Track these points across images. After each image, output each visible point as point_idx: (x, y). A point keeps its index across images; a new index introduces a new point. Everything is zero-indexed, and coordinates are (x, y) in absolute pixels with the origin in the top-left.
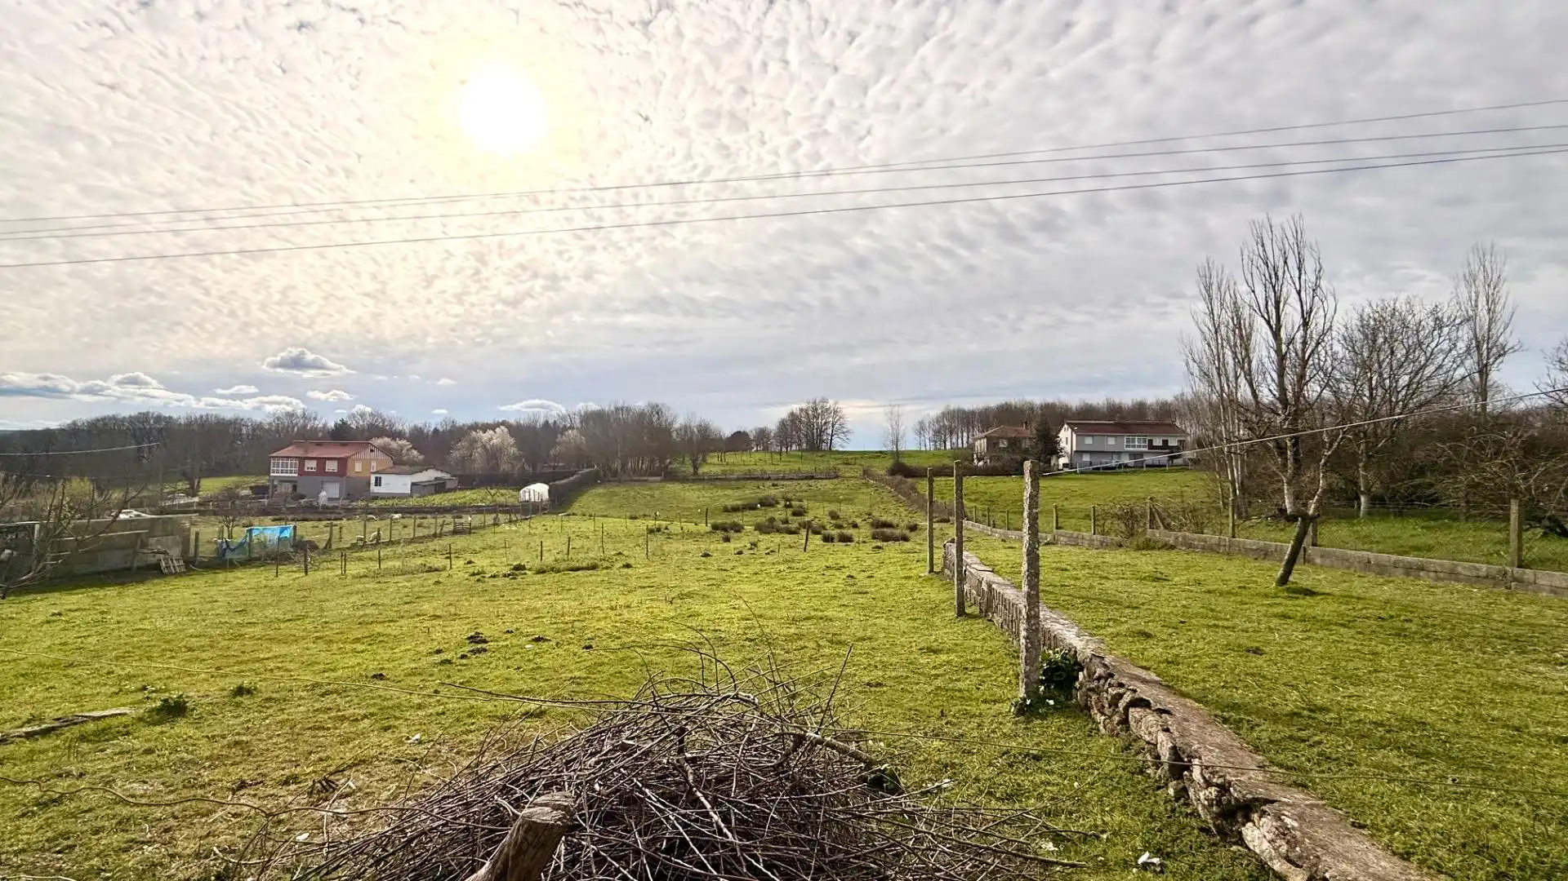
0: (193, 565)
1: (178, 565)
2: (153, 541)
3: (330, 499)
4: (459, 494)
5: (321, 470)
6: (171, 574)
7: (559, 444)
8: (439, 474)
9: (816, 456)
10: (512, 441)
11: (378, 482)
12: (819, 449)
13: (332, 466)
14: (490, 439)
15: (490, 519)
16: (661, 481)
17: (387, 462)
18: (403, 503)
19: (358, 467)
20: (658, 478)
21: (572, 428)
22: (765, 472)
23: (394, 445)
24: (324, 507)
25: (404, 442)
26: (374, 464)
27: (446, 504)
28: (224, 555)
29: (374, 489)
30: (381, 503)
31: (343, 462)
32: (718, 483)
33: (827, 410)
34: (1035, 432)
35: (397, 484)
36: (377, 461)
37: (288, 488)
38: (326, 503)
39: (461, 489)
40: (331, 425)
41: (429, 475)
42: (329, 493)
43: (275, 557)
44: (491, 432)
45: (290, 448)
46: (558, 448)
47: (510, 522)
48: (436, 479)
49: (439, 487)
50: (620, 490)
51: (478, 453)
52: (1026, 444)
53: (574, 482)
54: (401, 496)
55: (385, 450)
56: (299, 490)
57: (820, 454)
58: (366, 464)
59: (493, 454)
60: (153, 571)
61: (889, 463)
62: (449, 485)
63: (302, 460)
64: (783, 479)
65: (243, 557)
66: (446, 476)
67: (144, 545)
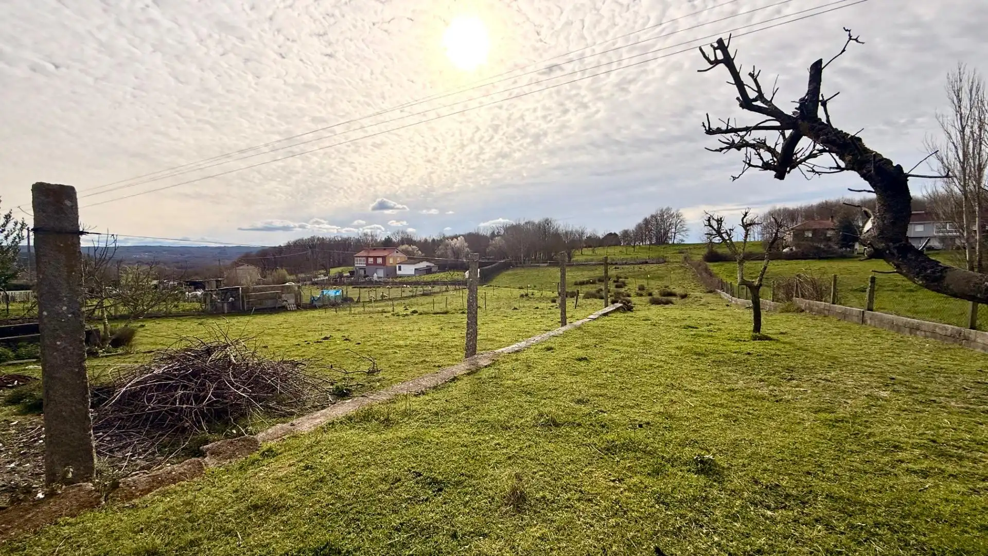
0: (300, 307)
1: (293, 307)
2: (283, 295)
3: (379, 278)
4: (437, 274)
5: (375, 262)
6: (290, 310)
7: (491, 245)
8: (428, 264)
9: (661, 248)
10: (466, 244)
11: (400, 269)
12: (663, 243)
13: (380, 261)
14: (455, 244)
15: (444, 288)
16: (548, 266)
17: (404, 257)
18: (410, 280)
19: (391, 261)
20: (546, 265)
21: (498, 235)
22: (613, 260)
23: (410, 249)
24: (376, 281)
25: (414, 247)
26: (399, 259)
27: (430, 280)
28: (313, 303)
29: (398, 272)
30: (400, 279)
31: (384, 258)
32: (581, 267)
33: (671, 215)
34: (837, 224)
35: (408, 270)
36: (400, 257)
37: (362, 272)
38: (377, 279)
39: (439, 272)
40: (383, 239)
41: (424, 265)
42: (378, 275)
43: (334, 304)
44: (456, 240)
45: (362, 252)
46: (490, 247)
47: (455, 289)
48: (427, 266)
49: (428, 271)
50: (520, 271)
51: (449, 252)
52: (830, 233)
53: (495, 267)
54: (409, 276)
55: (405, 252)
56: (367, 274)
57: (663, 246)
58: (395, 259)
59: (457, 252)
60: (283, 309)
61: (705, 251)
62: (433, 270)
63: (367, 257)
64: (626, 264)
65: (321, 304)
66: (432, 265)
67: (280, 297)
